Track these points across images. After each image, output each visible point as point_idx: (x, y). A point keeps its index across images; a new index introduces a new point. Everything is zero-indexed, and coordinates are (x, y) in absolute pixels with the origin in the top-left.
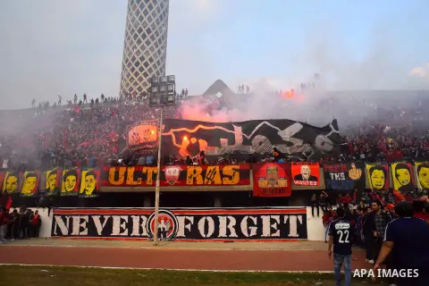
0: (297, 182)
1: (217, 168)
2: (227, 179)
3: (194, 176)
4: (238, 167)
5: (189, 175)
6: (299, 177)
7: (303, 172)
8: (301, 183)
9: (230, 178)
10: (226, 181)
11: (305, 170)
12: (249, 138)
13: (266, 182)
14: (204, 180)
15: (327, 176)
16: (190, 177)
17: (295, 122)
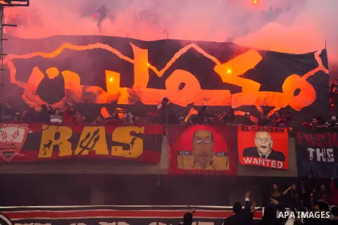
0: (248, 161)
1: (102, 130)
2: (119, 148)
3: (55, 143)
4: (141, 130)
5: (44, 141)
6: (253, 152)
7: (258, 143)
8: (256, 161)
9: (126, 147)
10: (118, 152)
11: (263, 140)
12: (160, 74)
13: (192, 158)
14: (74, 148)
15: (302, 154)
16: (48, 146)
17: (247, 50)
